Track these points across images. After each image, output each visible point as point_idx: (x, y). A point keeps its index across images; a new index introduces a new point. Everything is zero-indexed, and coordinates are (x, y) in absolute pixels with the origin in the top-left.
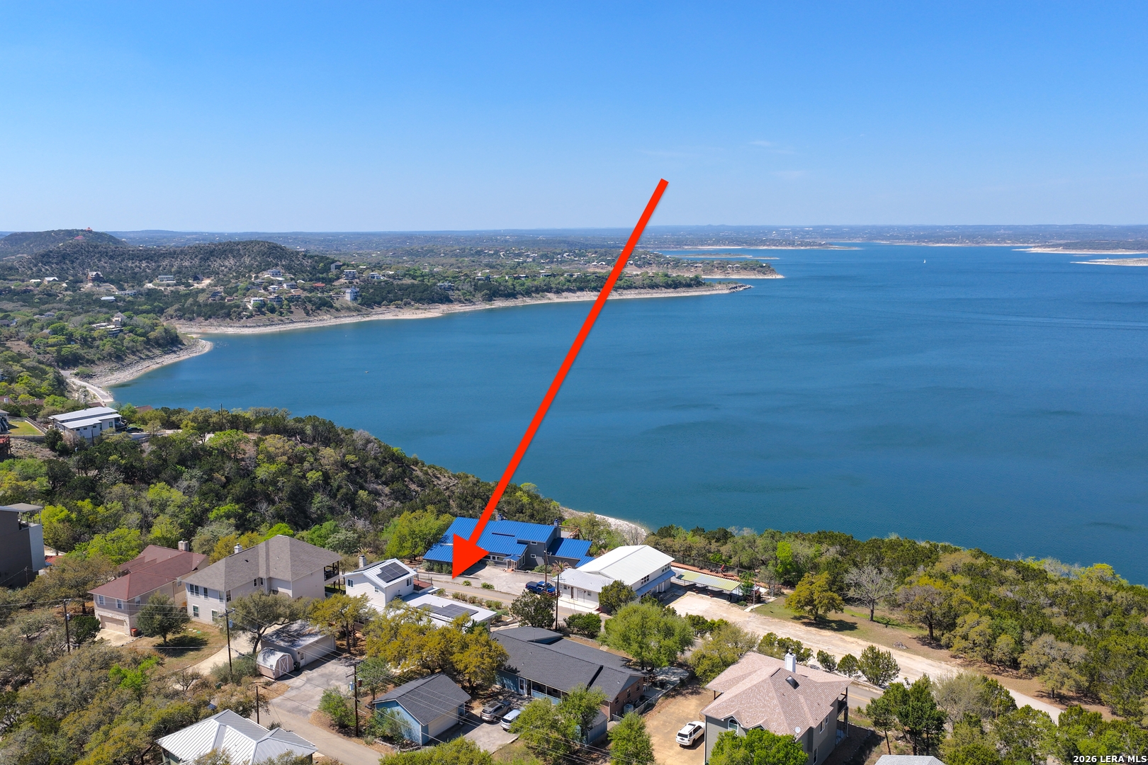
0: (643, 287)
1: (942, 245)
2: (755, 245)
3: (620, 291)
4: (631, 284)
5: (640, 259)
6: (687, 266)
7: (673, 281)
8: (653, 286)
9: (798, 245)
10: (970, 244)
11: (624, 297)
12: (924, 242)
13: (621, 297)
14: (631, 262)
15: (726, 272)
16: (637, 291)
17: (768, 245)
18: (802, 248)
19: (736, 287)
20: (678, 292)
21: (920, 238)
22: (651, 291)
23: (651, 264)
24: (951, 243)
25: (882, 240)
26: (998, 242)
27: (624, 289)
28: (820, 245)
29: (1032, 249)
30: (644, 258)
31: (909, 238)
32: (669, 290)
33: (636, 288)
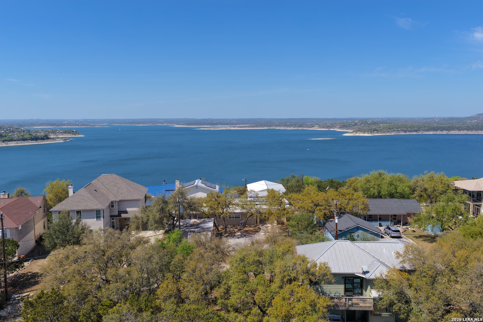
0: (19, 140)
1: (141, 125)
2: (60, 126)
3: (6, 142)
4: (12, 139)
5: (7, 130)
6: (35, 133)
7: (34, 137)
8: (24, 140)
9: (81, 126)
10: (152, 125)
11: (9, 145)
12: (133, 124)
13: (7, 145)
14: (3, 131)
15: (56, 134)
16: (15, 142)
17: (66, 126)
18: (83, 127)
19: (66, 140)
20: (38, 142)
21: (131, 123)
22: (23, 142)
23: (14, 132)
24: (144, 124)
25: (116, 124)
26: (162, 124)
27: (8, 141)
28: (91, 125)
29: (176, 126)
30: (9, 129)
31: (126, 123)
32: (33, 141)
33: (15, 141)
